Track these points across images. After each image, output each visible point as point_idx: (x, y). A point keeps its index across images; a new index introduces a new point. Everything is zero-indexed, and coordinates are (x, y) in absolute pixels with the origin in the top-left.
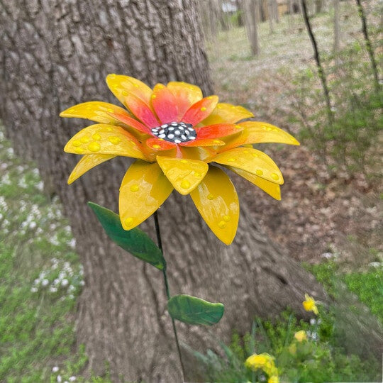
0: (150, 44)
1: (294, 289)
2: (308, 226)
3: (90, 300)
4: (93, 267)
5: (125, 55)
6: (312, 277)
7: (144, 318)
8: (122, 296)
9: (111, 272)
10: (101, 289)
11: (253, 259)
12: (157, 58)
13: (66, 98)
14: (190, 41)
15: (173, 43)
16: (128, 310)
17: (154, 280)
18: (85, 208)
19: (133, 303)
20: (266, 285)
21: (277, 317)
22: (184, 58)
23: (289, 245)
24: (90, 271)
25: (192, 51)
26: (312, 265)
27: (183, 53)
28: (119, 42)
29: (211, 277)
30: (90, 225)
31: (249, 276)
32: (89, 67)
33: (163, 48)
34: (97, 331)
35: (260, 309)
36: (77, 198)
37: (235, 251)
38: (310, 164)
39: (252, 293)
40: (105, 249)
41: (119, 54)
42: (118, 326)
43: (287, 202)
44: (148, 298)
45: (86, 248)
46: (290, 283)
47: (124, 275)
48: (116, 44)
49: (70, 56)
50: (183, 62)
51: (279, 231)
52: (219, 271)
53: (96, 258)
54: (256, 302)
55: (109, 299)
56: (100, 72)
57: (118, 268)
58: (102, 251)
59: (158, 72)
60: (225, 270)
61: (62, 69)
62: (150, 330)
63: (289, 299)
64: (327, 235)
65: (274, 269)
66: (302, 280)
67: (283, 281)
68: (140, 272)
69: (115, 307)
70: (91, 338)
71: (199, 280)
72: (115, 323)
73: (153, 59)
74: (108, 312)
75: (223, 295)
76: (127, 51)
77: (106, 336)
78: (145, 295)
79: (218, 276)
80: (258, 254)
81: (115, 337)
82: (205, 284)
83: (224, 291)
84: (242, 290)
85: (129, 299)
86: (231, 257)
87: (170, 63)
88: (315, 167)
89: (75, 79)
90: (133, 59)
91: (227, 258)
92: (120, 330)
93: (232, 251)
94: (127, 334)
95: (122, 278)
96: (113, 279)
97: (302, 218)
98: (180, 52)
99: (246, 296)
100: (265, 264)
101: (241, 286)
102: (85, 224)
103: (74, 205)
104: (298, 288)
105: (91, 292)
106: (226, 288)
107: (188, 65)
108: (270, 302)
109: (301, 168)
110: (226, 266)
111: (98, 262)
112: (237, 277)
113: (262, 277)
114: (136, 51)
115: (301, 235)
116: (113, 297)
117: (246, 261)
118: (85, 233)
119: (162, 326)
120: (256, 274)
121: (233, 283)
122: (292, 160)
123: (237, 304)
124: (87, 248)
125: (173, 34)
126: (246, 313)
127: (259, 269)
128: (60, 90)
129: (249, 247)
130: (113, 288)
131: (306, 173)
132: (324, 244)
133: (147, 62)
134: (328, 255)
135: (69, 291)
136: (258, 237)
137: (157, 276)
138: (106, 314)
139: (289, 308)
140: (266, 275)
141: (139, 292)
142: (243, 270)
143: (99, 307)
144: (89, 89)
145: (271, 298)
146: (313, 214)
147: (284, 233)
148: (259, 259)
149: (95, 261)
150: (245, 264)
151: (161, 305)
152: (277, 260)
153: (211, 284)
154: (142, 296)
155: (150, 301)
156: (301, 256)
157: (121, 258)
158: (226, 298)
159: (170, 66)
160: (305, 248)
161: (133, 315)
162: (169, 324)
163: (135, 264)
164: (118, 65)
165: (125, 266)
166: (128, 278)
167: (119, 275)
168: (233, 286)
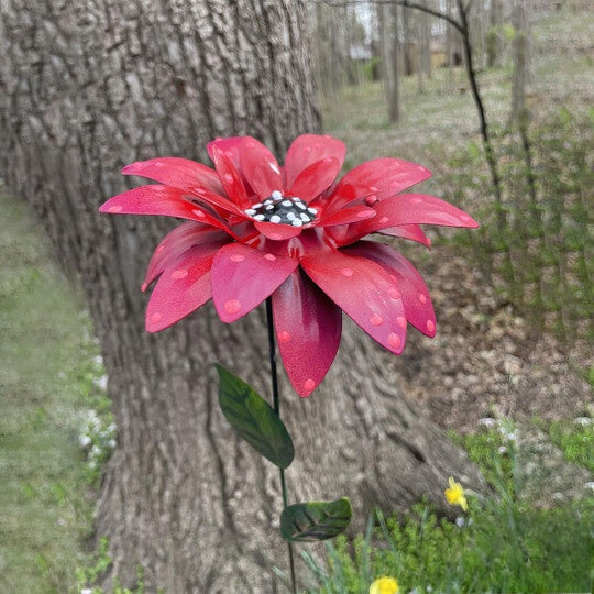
0: (239, 93)
1: (436, 471)
2: (460, 376)
3: (122, 469)
4: (131, 419)
5: (202, 105)
6: (462, 454)
7: (202, 502)
8: (171, 465)
9: (157, 426)
10: (141, 452)
11: (375, 420)
12: (248, 114)
13: (111, 163)
14: (297, 93)
15: (273, 94)
16: (178, 487)
17: (221, 441)
18: (125, 326)
20: (392, 460)
21: (407, 512)
22: (288, 116)
23: (431, 404)
24: (126, 423)
25: (300, 107)
26: (464, 435)
27: (286, 109)
28: (195, 87)
29: (310, 443)
30: (131, 353)
31: (366, 444)
32: (148, 120)
33: (258, 100)
34: (129, 518)
35: (381, 498)
36: (115, 309)
37: (347, 404)
38: (467, 284)
39: (370, 473)
40: (151, 391)
41: (194, 105)
42: (162, 512)
44: (211, 470)
45: (121, 387)
46: (429, 461)
47: (176, 432)
48: (190, 91)
49: (122, 103)
50: (285, 121)
51: (417, 382)
52: (322, 435)
53: (136, 404)
54: (376, 486)
55: (151, 467)
56: (164, 128)
57: (167, 421)
58: (146, 393)
60: (331, 434)
61: (108, 120)
62: (211, 520)
63: (426, 485)
64: (489, 392)
65: (405, 438)
66: (447, 457)
67: (418, 456)
68: (200, 428)
69: (159, 480)
70: (120, 528)
72: (157, 506)
73: (243, 114)
74: (148, 488)
75: (325, 473)
76: (205, 100)
77: (142, 526)
78: (207, 465)
79: (319, 442)
80: (382, 412)
81: (156, 529)
83: (327, 467)
84: (353, 467)
85: (182, 470)
86: (341, 413)
87: (266, 121)
88: (475, 289)
89: (126, 136)
90: (213, 113)
91: (335, 416)
92: (165, 518)
93: (343, 405)
94: (175, 524)
95: (174, 437)
96: (159, 438)
97: (453, 364)
98: (281, 107)
99: (360, 477)
100: (392, 429)
101: (355, 461)
102: (124, 350)
103: (109, 320)
104: (440, 469)
105: (124, 457)
106: (331, 463)
107: (293, 127)
108: (398, 488)
109: (454, 290)
110: (333, 428)
111: (138, 409)
112: (350, 446)
113: (388, 448)
114: (217, 101)
115: (449, 389)
116: (158, 465)
117: (363, 421)
118: (122, 364)
119: (229, 515)
120: (377, 443)
121: (342, 455)
122: (442, 277)
123: (345, 488)
124: (124, 387)
125: (273, 81)
126: (359, 504)
127: (382, 436)
128: (104, 150)
129: (369, 400)
130: (159, 451)
131: (462, 297)
132: (483, 404)
133: (233, 118)
134: (488, 422)
135: (91, 455)
136: (384, 387)
137: (227, 437)
138: (144, 492)
139: (425, 499)
140: (392, 445)
141: (198, 460)
142: (359, 436)
143: (135, 481)
144: (146, 151)
145: (398, 482)
146: (469, 359)
147: (424, 384)
148: (383, 421)
149: (134, 408)
150: (361, 427)
151: (230, 482)
152: (411, 424)
153: (309, 454)
154: (202, 465)
155: (213, 474)
156: (449, 422)
157: (175, 405)
158: (330, 477)
159: (267, 127)
160: (454, 410)
161: (186, 496)
162: (239, 513)
163: (195, 416)
164: (190, 119)
165: (179, 418)
166: (182, 437)
167: (169, 432)
168: (342, 459)
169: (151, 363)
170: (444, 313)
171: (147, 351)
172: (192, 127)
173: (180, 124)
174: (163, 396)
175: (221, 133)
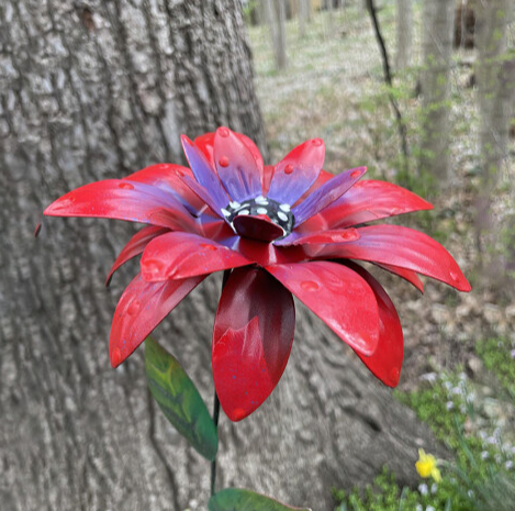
0: (162, 23)
1: (392, 439)
4: (53, 434)
5: (116, 40)
6: (411, 414)
8: (110, 482)
9: (89, 440)
10: (70, 469)
11: (329, 396)
12: (176, 50)
14: (229, 23)
15: (202, 24)
17: (171, 448)
19: (129, 491)
20: (349, 435)
21: (368, 486)
22: (220, 54)
25: (233, 41)
26: (407, 392)
27: (219, 46)
28: (105, 15)
29: (265, 432)
31: (323, 423)
32: (45, 62)
33: (186, 31)
35: (341, 476)
37: (301, 383)
39: (329, 455)
40: (76, 401)
41: (105, 38)
44: (158, 481)
46: (385, 430)
47: (113, 443)
48: (98, 20)
50: (218, 60)
52: (277, 421)
53: (60, 417)
54: (335, 465)
55: (85, 487)
56: (67, 72)
57: (101, 433)
58: (70, 404)
59: (176, 75)
60: (286, 418)
63: (385, 455)
64: (422, 344)
65: (359, 409)
66: (400, 421)
67: (374, 426)
68: (142, 437)
69: (95, 499)
71: (246, 442)
75: (282, 460)
76: (121, 33)
78: (153, 476)
79: (275, 430)
80: (336, 386)
82: (256, 447)
83: (284, 454)
84: (312, 449)
85: (122, 487)
86: (295, 394)
87: (197, 60)
90: (132, 49)
91: (289, 396)
93: (296, 385)
95: (110, 450)
96: (93, 453)
98: (213, 41)
99: (319, 458)
100: (346, 402)
101: (312, 442)
104: (396, 436)
106: (288, 448)
107: (227, 66)
108: (356, 462)
111: (61, 422)
112: (306, 427)
113: (344, 422)
114: (137, 33)
116: (93, 483)
117: (318, 398)
120: (333, 419)
121: (299, 439)
123: (305, 472)
125: (201, 7)
126: (319, 486)
129: (321, 374)
130: (94, 467)
132: (420, 358)
133: (157, 56)
134: (431, 377)
136: (333, 358)
137: (175, 443)
139: (385, 469)
140: (348, 420)
141: (142, 472)
142: (315, 415)
145: (357, 457)
148: (337, 395)
149: (57, 422)
150: (317, 406)
151: (183, 491)
152: (364, 393)
153: (265, 444)
154: (147, 477)
155: (162, 485)
157: (108, 414)
158: (288, 464)
159: (199, 66)
163: (135, 423)
164: (101, 59)
165: (116, 427)
166: (120, 449)
167: (104, 445)
168: (299, 443)
169: (74, 370)
171: (69, 356)
172: (105, 68)
173: (88, 65)
174: (93, 406)
175: (143, 76)
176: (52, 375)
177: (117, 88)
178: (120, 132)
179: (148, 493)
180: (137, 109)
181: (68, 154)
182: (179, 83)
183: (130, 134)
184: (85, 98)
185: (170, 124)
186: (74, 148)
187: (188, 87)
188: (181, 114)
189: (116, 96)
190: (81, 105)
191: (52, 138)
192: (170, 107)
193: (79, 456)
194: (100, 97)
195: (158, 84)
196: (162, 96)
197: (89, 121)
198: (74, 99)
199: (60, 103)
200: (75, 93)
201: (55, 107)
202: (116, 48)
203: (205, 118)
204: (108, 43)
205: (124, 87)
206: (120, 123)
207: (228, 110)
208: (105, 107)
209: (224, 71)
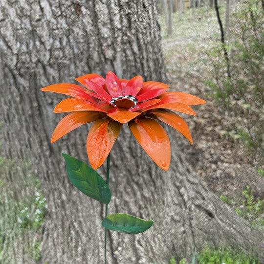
0: (117, 12)
1: (219, 222)
2: (219, 163)
3: (53, 230)
4: (56, 208)
5: (92, 21)
7: (99, 252)
8: (81, 234)
9: (72, 214)
10: (63, 225)
11: (189, 199)
12: (123, 26)
15: (137, 13)
16: (85, 245)
18: (50, 160)
19: (90, 239)
20: (198, 219)
22: (145, 28)
24: (54, 210)
25: (152, 22)
27: (145, 24)
28: (87, 8)
29: (157, 216)
30: (54, 175)
31: (185, 212)
32: (57, 32)
33: (128, 16)
34: (59, 255)
36: (42, 151)
37: (175, 192)
38: (215, 115)
39: (187, 226)
40: (66, 195)
41: (87, 20)
42: (77, 256)
43: (202, 144)
44: (103, 236)
45: (49, 191)
46: (216, 217)
47: (83, 217)
48: (84, 10)
49: (39, 20)
50: (144, 31)
51: (198, 167)
52: (163, 210)
53: (59, 201)
55: (69, 234)
56: (68, 37)
57: (78, 211)
58: (64, 197)
59: (122, 39)
60: (167, 209)
63: (215, 229)
65: (203, 205)
67: (210, 215)
68: (97, 215)
69: (74, 241)
70: (54, 260)
72: (74, 252)
74: (68, 243)
75: (164, 229)
76: (95, 17)
77: (66, 260)
78: (101, 233)
79: (161, 214)
80: (192, 194)
83: (165, 226)
84: (179, 225)
85: (87, 236)
86: (172, 197)
87: (133, 31)
88: (219, 117)
89: (42, 43)
90: (100, 25)
91: (169, 198)
93: (173, 193)
94: (84, 262)
95: (82, 219)
96: (73, 220)
97: (215, 157)
98: (142, 21)
99: (182, 229)
100: (198, 202)
101: (179, 222)
102: (50, 173)
103: (40, 156)
104: (221, 220)
106: (167, 223)
107: (148, 34)
109: (209, 117)
111: (60, 204)
112: (176, 214)
113: (196, 212)
114: (103, 17)
115: (215, 171)
116: (73, 233)
117: (183, 200)
118: (49, 180)
120: (190, 210)
121: (173, 219)
122: (202, 111)
123: (175, 236)
124: (51, 191)
125: (137, 4)
129: (186, 188)
130: (74, 226)
131: (214, 121)
136: (192, 180)
140: (198, 211)
141: (96, 231)
142: (181, 208)
145: (201, 230)
146: (223, 154)
148: (193, 198)
149: (57, 203)
150: (183, 204)
151: (115, 242)
152: (206, 198)
154: (98, 234)
156: (218, 189)
157: (81, 203)
158: (167, 231)
159: (134, 35)
160: (219, 182)
161: (90, 249)
162: (121, 258)
163: (93, 208)
164: (85, 31)
165: (84, 209)
166: (86, 220)
167: (79, 217)
168: (173, 222)
169: (66, 181)
170: (206, 130)
171: (64, 175)
173: (78, 34)
174: (74, 198)
175: (106, 39)
176: (56, 182)
177: (92, 45)
178: (92, 68)
179: (99, 241)
180: (102, 56)
181: (67, 78)
182: (123, 43)
183: (98, 69)
184: (76, 51)
185: (118, 64)
186: (70, 76)
187: (128, 45)
188: (124, 59)
189: (91, 49)
190: (74, 54)
191: (59, 70)
192: (118, 55)
193: (67, 220)
194: (84, 50)
195: (113, 43)
196: (115, 50)
197: (77, 62)
198: (71, 51)
199: (64, 53)
200: (71, 48)
201: (61, 55)
202: (92, 25)
203: (136, 61)
204: (89, 22)
205: (95, 44)
206: (93, 63)
207: (147, 56)
208: (86, 55)
209: (147, 37)
